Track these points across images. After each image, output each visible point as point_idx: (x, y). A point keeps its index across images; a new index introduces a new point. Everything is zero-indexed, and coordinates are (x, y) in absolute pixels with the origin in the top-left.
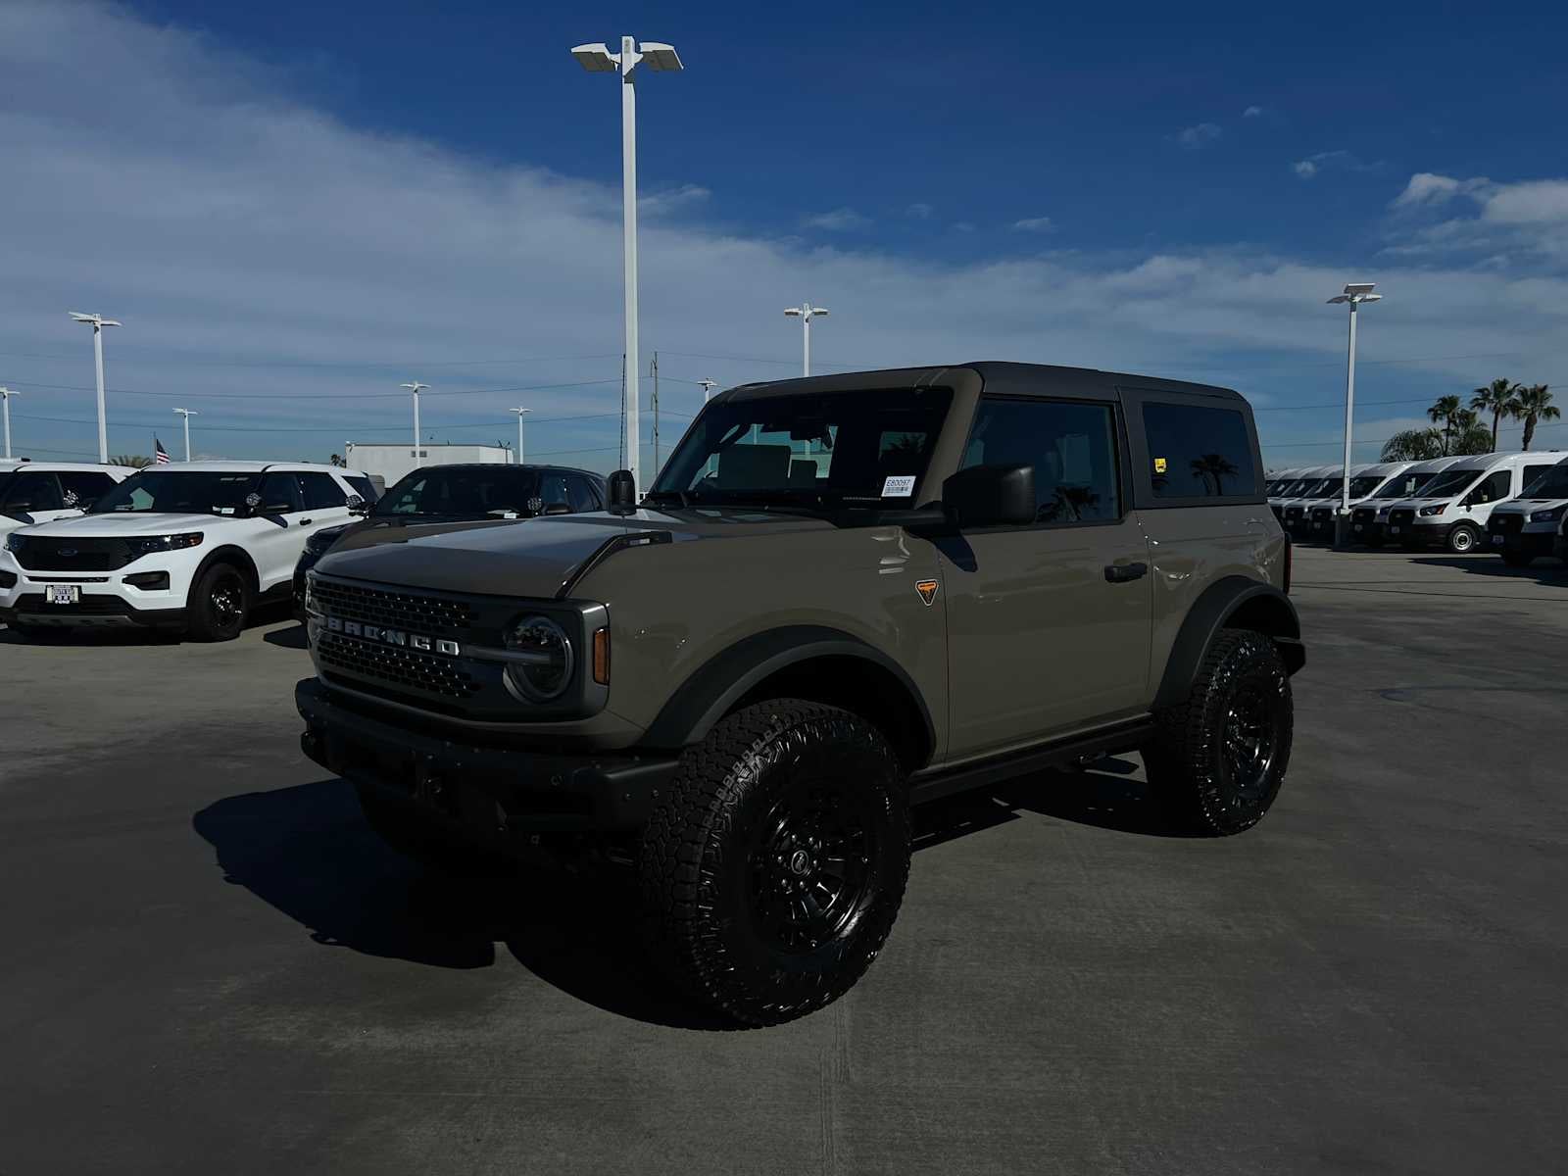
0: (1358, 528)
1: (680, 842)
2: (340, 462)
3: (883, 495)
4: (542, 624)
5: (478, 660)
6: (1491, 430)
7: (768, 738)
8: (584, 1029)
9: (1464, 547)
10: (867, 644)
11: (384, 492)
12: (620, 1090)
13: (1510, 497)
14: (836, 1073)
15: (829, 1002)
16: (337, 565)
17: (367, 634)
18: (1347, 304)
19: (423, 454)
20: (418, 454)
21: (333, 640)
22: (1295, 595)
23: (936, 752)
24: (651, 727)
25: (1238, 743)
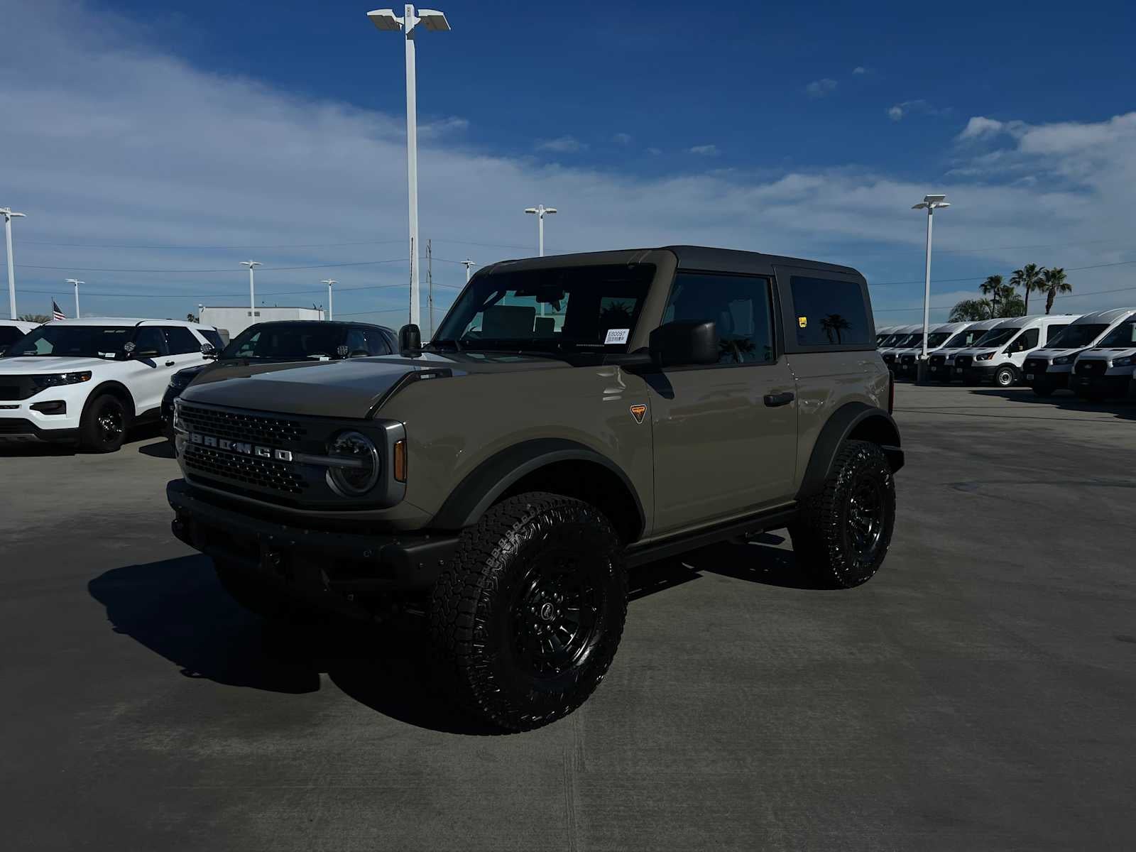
0: (934, 369)
1: (460, 598)
2: (194, 320)
3: (606, 343)
4: (355, 437)
5: (306, 465)
6: (1024, 300)
7: (524, 521)
8: (388, 737)
9: (1006, 383)
10: (593, 451)
11: (229, 342)
12: (417, 781)
13: (1038, 347)
14: (575, 765)
15: (569, 712)
16: (197, 394)
17: (222, 446)
18: (926, 209)
19: (257, 314)
20: (253, 314)
21: (196, 450)
22: (897, 416)
23: (646, 530)
24: (437, 515)
25: (858, 523)
